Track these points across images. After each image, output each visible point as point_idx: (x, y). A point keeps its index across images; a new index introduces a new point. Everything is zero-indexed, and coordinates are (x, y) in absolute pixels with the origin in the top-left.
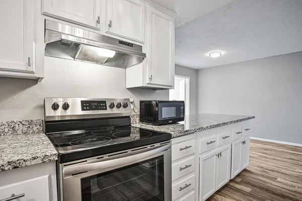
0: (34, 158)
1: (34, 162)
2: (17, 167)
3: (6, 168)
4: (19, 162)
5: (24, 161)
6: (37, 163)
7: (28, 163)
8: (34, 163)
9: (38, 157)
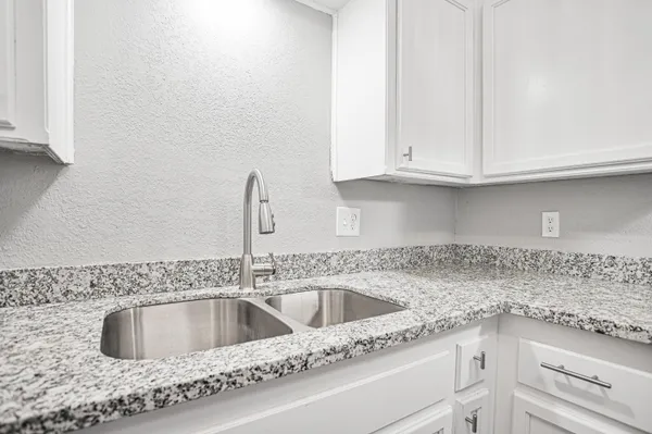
0: (635, 329)
1: (632, 336)
2: (603, 333)
3: (587, 327)
4: (606, 324)
5: (615, 326)
6: (638, 339)
7: (622, 334)
8: (633, 339)
9: (642, 330)
